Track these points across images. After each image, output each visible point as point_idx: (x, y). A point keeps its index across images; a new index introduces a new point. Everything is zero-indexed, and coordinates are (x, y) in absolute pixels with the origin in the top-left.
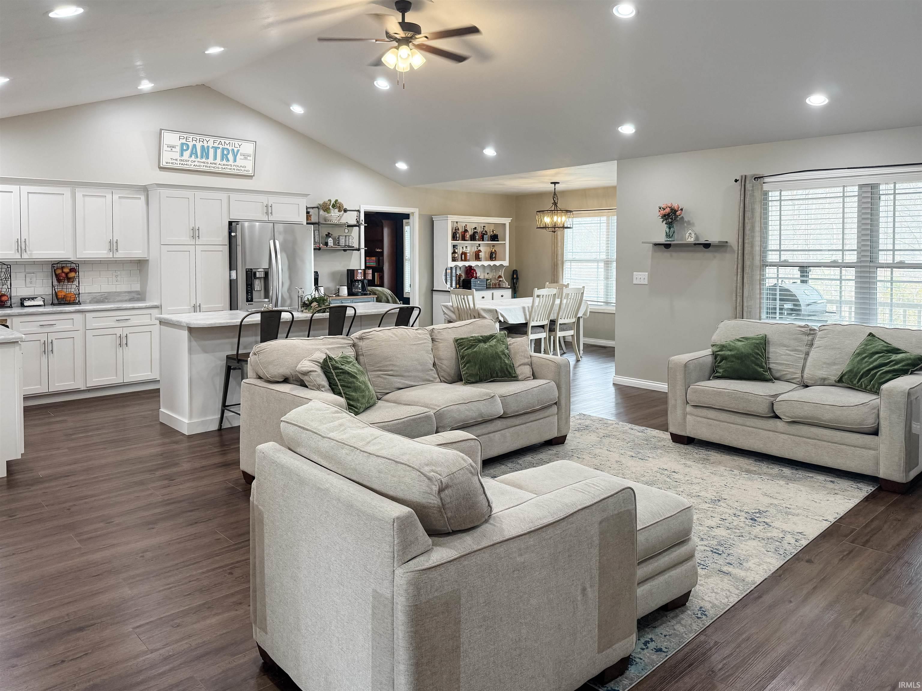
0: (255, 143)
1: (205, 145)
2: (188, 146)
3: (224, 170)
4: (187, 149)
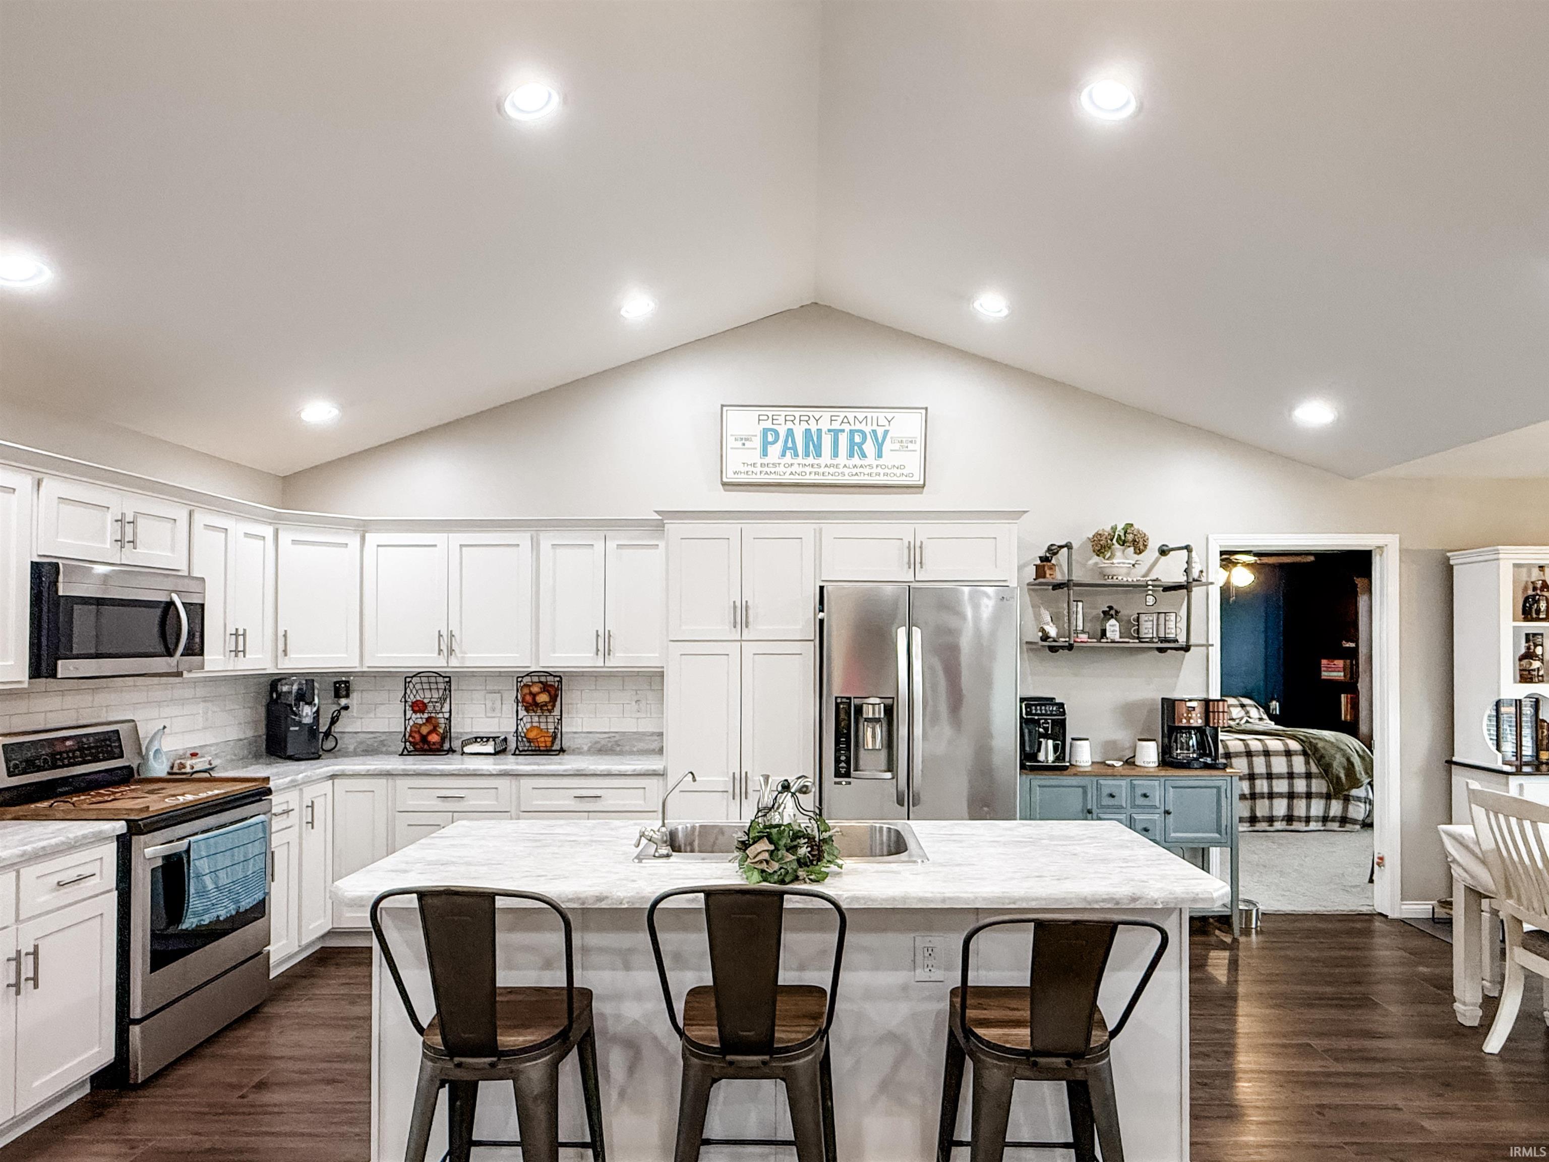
0: (923, 411)
1: (813, 427)
2: (777, 433)
3: (856, 477)
4: (776, 441)
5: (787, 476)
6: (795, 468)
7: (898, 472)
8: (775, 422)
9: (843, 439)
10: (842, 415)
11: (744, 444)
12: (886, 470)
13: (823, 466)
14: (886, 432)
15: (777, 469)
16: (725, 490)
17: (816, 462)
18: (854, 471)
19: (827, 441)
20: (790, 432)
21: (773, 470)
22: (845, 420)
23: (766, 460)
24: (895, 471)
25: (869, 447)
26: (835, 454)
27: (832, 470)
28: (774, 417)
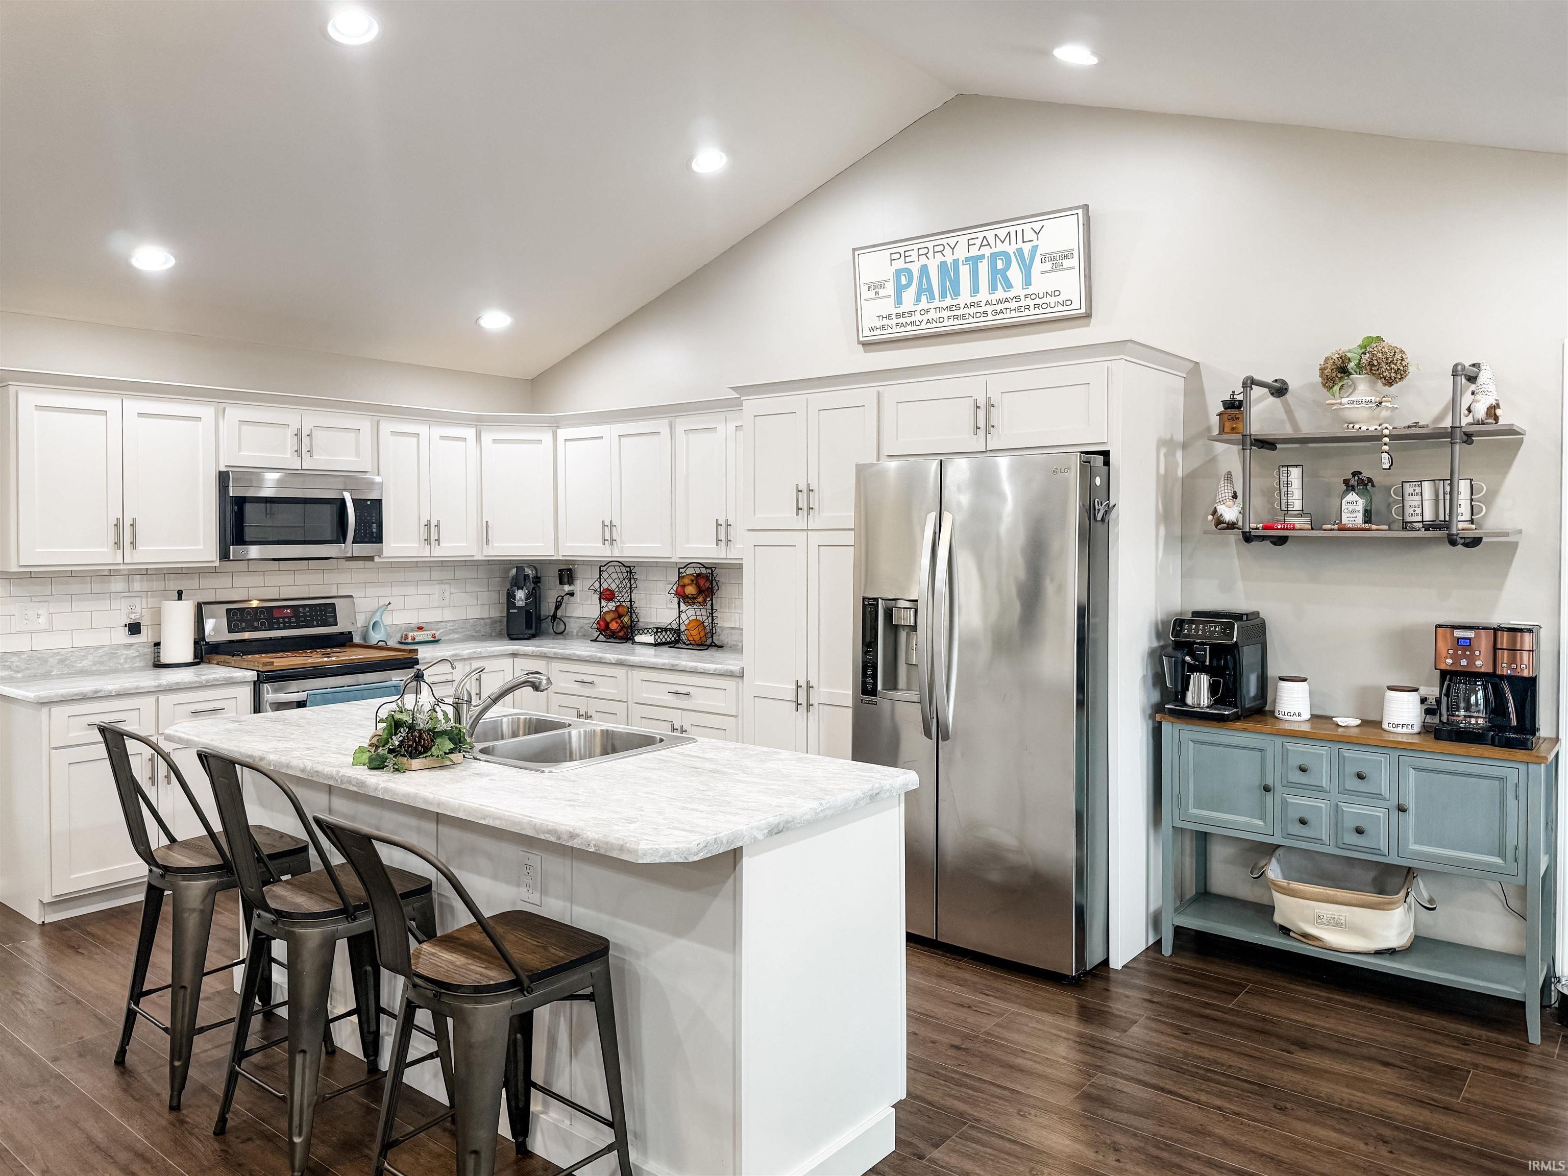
1: (949, 259)
2: (909, 272)
3: (1001, 316)
4: (909, 285)
5: (923, 326)
6: (932, 315)
7: (1052, 300)
8: (908, 259)
9: (983, 268)
10: (981, 235)
11: (877, 293)
12: (1038, 301)
13: (962, 306)
14: (1035, 248)
15: (913, 319)
16: (865, 352)
17: (955, 302)
18: (998, 307)
19: (965, 271)
20: (924, 269)
21: (908, 320)
22: (985, 243)
23: (900, 310)
24: (1048, 299)
25: (1015, 274)
26: (975, 290)
27: (973, 310)
28: (907, 254)
